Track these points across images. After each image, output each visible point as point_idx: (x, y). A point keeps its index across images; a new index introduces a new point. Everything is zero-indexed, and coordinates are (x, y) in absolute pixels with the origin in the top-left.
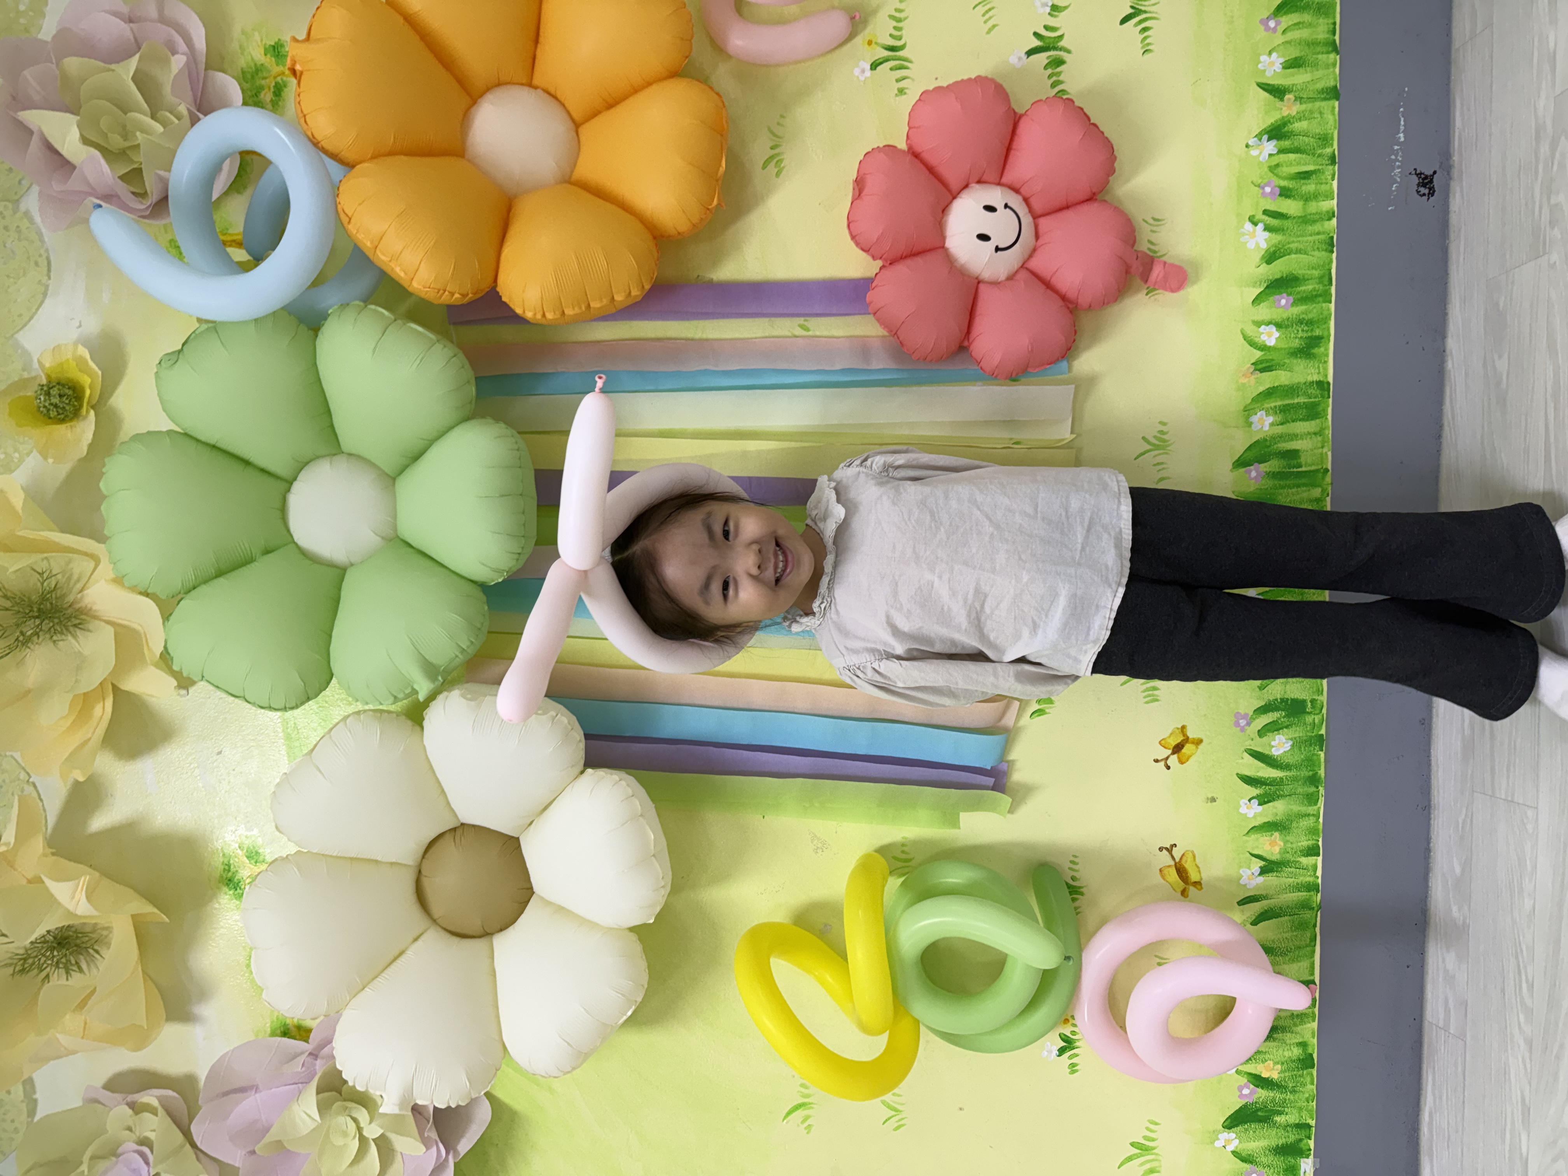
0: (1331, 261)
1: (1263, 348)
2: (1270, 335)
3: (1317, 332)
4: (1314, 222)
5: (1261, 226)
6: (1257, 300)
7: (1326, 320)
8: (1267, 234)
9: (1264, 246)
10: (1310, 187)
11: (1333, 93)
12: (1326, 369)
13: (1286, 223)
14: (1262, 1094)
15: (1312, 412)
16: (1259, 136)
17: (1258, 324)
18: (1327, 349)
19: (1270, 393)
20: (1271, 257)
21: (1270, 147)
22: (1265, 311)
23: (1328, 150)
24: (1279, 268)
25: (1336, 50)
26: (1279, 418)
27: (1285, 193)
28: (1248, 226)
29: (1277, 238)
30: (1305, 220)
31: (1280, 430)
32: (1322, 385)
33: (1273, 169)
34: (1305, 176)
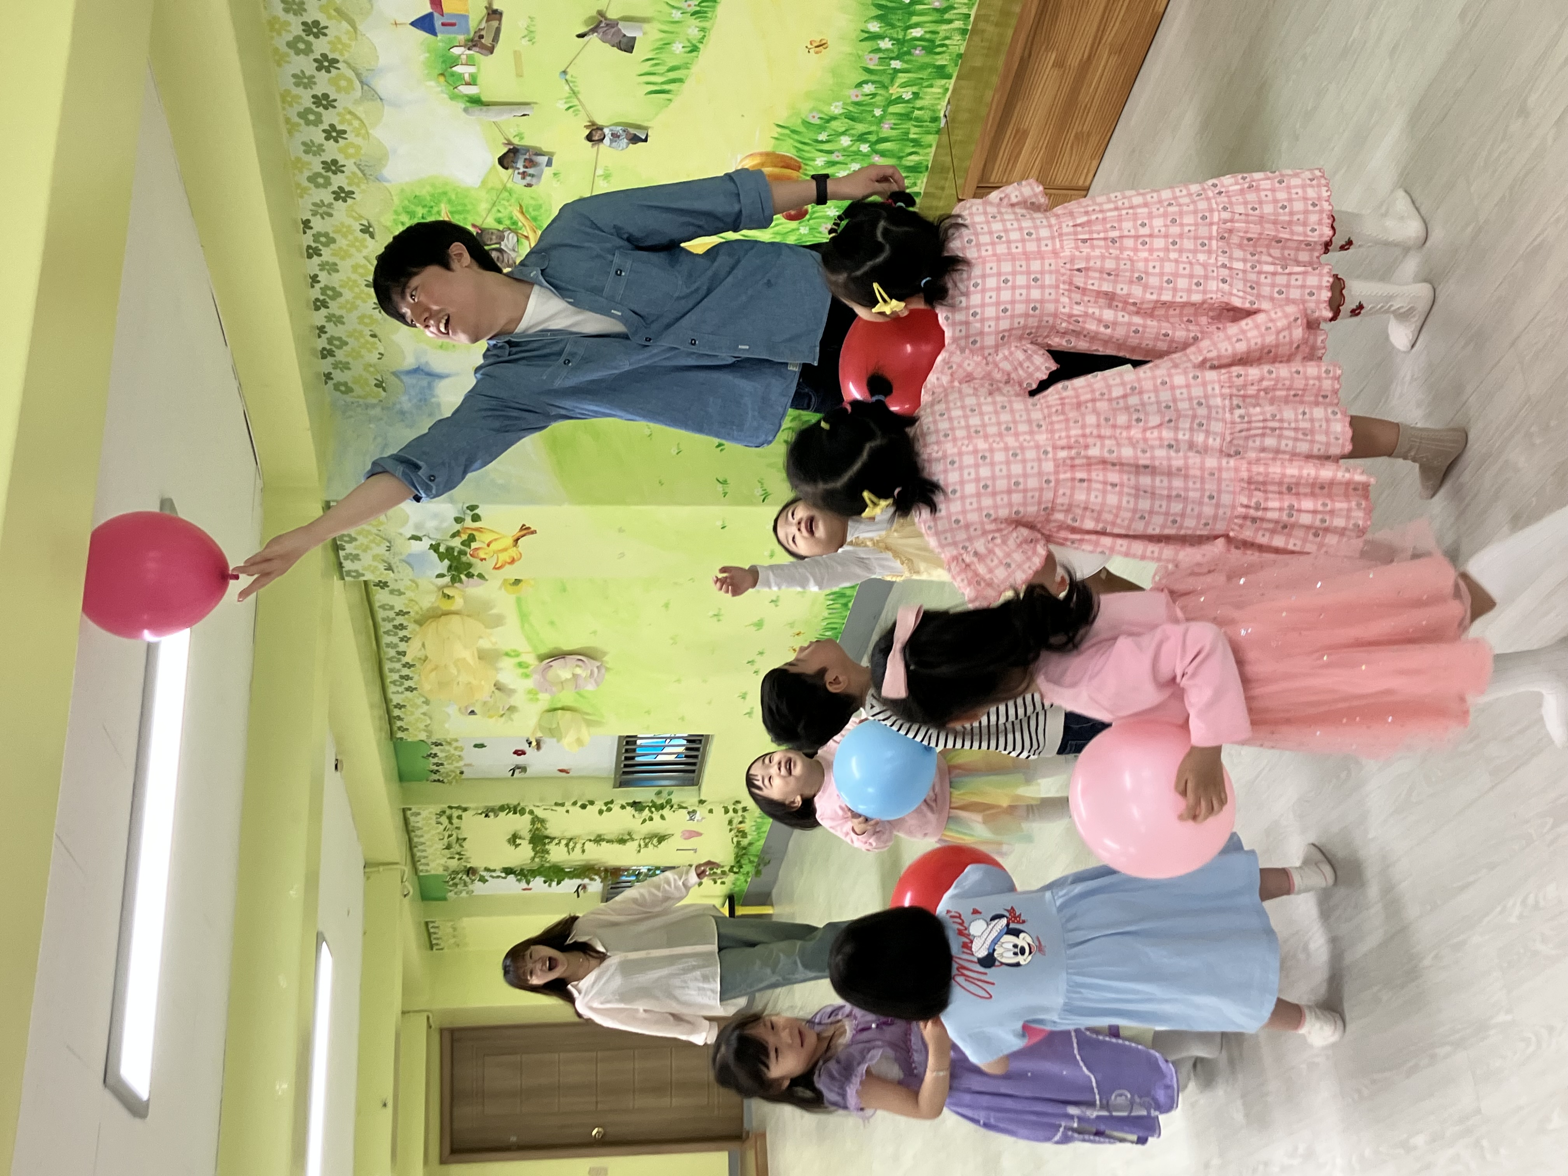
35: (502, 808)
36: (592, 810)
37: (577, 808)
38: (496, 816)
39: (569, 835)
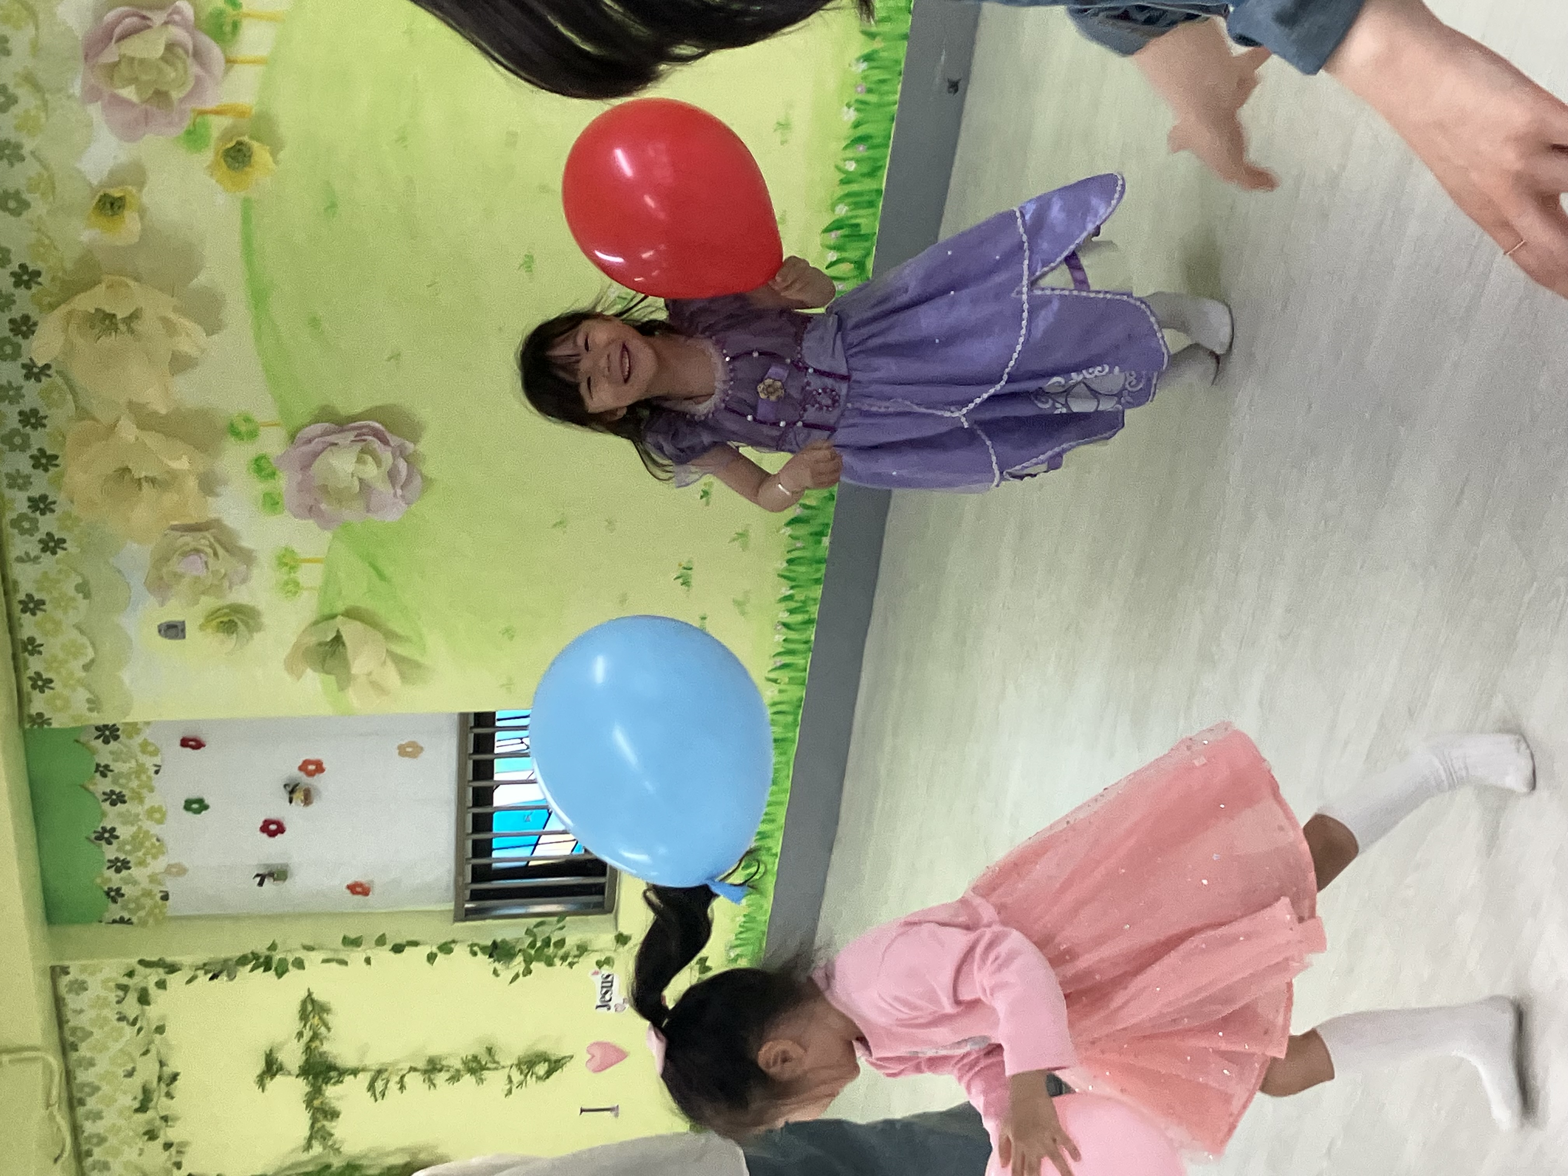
0: (891, 128)
1: (846, 172)
2: (851, 166)
3: (879, 164)
4: (884, 106)
5: (852, 109)
6: (846, 148)
7: (886, 157)
8: (856, 113)
9: (853, 119)
10: (885, 88)
11: (905, 37)
12: (881, 184)
13: (868, 107)
14: (807, 512)
15: (871, 204)
16: (858, 60)
17: (845, 160)
18: (884, 173)
19: (848, 195)
20: (857, 125)
21: (864, 66)
22: (850, 153)
23: (898, 69)
24: (861, 131)
25: (910, 12)
26: (852, 207)
27: (870, 91)
28: (845, 109)
29: (862, 115)
30: (880, 106)
31: (850, 214)
32: (879, 192)
33: (865, 78)
34: (883, 81)
35: (243, 961)
36: (416, 956)
37: (384, 954)
38: (231, 977)
39: (373, 1061)
